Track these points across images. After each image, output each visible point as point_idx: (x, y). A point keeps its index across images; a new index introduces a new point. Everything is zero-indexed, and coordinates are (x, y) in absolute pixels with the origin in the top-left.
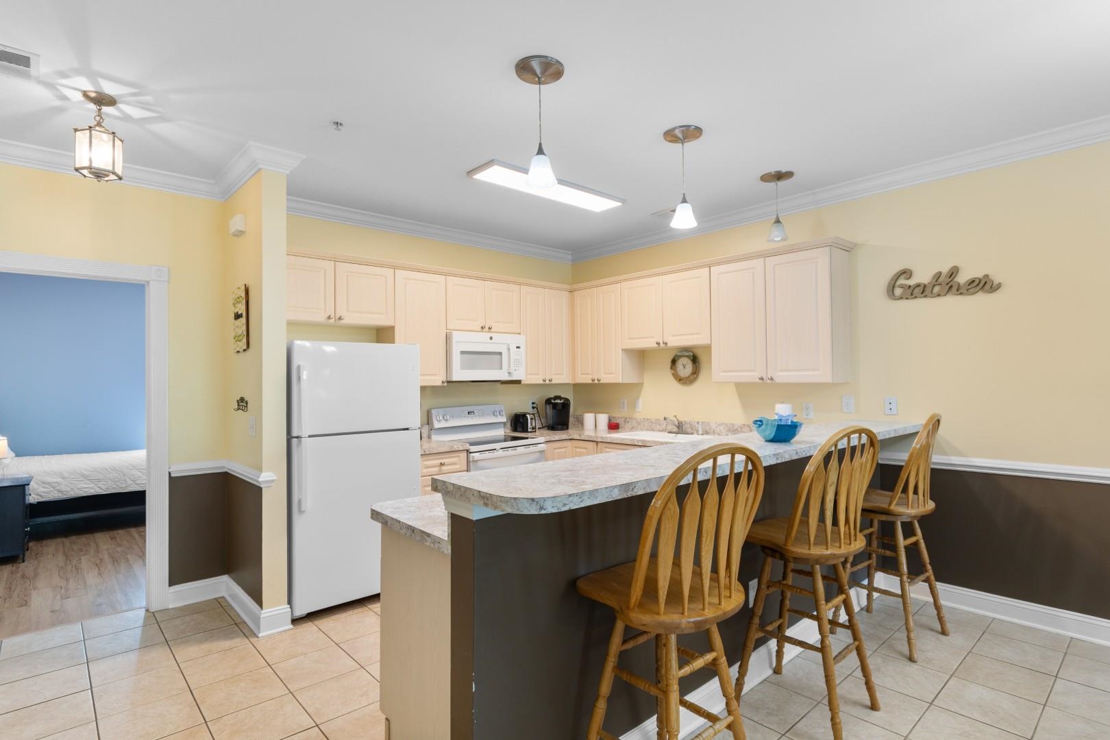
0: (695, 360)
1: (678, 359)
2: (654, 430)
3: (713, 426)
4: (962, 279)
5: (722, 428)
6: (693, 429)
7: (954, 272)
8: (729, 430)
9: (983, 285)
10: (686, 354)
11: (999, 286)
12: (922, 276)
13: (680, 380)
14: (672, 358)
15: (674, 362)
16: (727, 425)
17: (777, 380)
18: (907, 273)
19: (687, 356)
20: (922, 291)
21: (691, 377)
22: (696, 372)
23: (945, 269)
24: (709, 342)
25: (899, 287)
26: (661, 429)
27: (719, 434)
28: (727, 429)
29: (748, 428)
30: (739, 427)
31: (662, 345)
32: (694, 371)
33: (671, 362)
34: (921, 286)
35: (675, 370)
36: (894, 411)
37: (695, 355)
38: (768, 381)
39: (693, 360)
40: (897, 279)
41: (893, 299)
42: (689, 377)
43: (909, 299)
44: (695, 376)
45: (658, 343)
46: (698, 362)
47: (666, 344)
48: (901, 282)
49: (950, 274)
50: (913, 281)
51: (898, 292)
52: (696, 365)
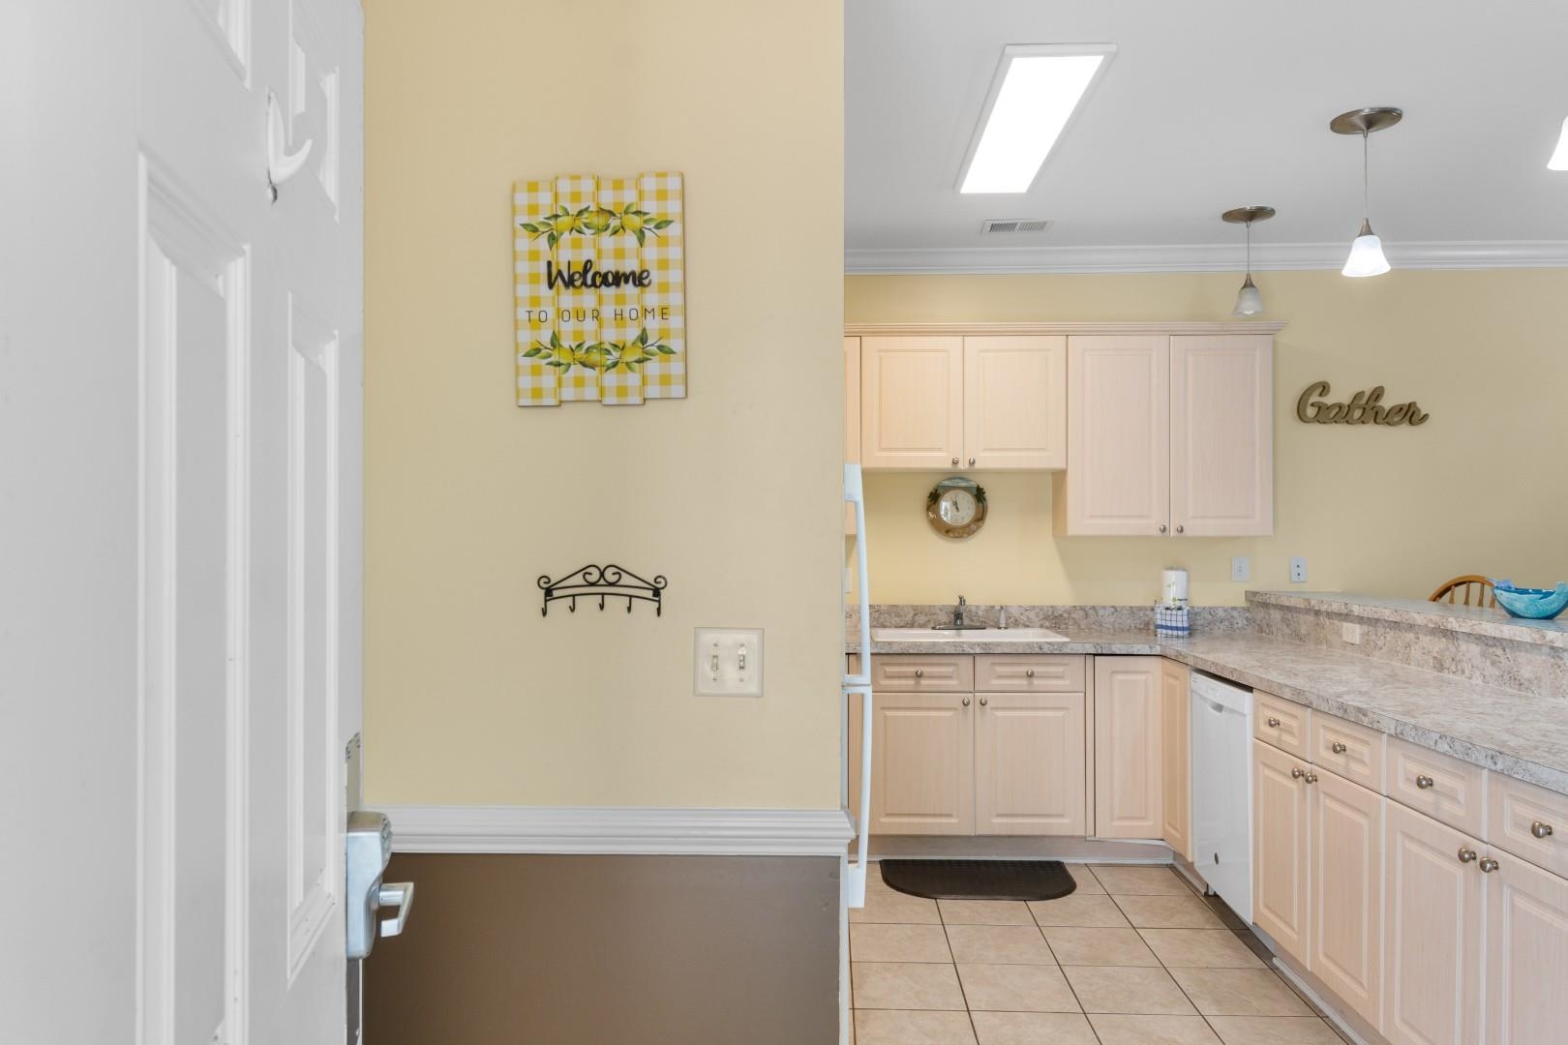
0: (979, 495)
1: (944, 493)
3: (1015, 612)
4: (1387, 403)
5: (1032, 615)
6: (972, 620)
7: (1378, 393)
8: (1046, 618)
9: (1410, 414)
10: (964, 484)
11: (1425, 417)
12: (1339, 395)
13: (947, 532)
14: (930, 489)
15: (934, 497)
16: (1041, 608)
17: (1190, 532)
18: (1324, 388)
19: (966, 489)
20: (1342, 414)
21: (973, 527)
22: (980, 518)
23: (1368, 388)
24: (1065, 467)
25: (1312, 405)
26: (902, 624)
27: (1027, 626)
28: (1041, 617)
29: (1081, 613)
30: (1065, 611)
31: (963, 466)
32: (980, 516)
33: (929, 497)
34: (1340, 407)
35: (937, 512)
36: (1302, 578)
37: (981, 487)
38: (1173, 533)
39: (976, 496)
40: (1310, 395)
41: (1304, 421)
42: (968, 526)
43: (1324, 423)
44: (980, 524)
45: (955, 463)
46: (985, 499)
47: (972, 463)
48: (1315, 398)
49: (1374, 397)
50: (1329, 400)
51: (1311, 412)
52: (981, 504)
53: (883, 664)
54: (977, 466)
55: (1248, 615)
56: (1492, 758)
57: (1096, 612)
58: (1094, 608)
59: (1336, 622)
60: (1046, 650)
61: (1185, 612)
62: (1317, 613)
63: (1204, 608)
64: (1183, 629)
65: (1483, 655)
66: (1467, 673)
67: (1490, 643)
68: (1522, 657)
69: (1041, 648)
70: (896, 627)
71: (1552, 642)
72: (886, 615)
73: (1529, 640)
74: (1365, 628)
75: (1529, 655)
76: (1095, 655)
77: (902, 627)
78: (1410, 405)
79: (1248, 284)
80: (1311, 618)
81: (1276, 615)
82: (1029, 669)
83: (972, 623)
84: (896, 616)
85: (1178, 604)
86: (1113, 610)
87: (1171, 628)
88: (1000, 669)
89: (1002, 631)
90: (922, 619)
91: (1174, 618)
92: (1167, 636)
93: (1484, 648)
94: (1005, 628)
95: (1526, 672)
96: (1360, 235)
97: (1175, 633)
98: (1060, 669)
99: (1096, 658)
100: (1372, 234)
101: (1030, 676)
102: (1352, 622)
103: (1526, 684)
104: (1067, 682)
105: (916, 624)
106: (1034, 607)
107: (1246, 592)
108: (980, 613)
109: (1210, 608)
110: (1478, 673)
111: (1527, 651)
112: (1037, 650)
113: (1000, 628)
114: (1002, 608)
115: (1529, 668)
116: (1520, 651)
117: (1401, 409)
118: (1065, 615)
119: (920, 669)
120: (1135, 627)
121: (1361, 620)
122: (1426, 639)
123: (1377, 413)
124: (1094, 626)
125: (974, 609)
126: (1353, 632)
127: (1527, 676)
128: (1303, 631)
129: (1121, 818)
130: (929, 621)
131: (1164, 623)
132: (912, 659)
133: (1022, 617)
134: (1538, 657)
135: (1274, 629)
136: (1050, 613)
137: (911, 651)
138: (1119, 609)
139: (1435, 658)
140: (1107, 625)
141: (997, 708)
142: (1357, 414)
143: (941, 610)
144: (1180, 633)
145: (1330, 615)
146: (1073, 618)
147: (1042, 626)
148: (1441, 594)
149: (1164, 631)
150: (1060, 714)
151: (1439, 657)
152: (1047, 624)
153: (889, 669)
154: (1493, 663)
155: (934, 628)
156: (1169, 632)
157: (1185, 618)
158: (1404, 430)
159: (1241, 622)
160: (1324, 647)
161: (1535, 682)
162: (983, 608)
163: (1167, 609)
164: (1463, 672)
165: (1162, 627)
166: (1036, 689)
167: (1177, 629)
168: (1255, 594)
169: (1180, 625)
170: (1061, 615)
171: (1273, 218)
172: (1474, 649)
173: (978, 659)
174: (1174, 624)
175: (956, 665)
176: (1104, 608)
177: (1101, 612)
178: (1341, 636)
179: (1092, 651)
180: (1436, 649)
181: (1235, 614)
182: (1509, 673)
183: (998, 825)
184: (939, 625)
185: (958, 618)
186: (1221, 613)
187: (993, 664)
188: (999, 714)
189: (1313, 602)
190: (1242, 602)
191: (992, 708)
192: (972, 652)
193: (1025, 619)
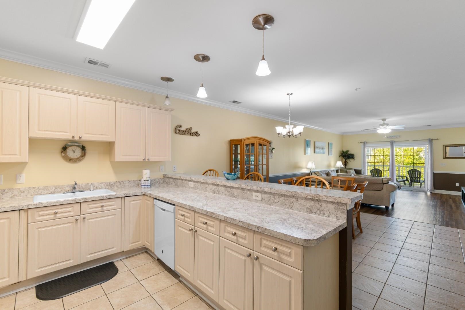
0: (83, 148)
1: (69, 147)
2: (42, 194)
3: (96, 185)
4: (193, 131)
5: (102, 185)
6: (80, 189)
7: (191, 129)
8: (107, 185)
9: (196, 134)
10: (77, 144)
11: (199, 135)
12: (183, 128)
13: (70, 160)
14: (63, 146)
15: (65, 148)
16: (105, 183)
17: (151, 160)
18: (180, 126)
19: (78, 146)
20: (184, 133)
22: (83, 156)
23: (189, 127)
24: (114, 141)
25: (178, 130)
26: (49, 193)
27: (100, 189)
28: (105, 185)
29: (119, 183)
30: (113, 183)
31: (77, 138)
32: (83, 155)
33: (62, 148)
34: (184, 131)
35: (66, 153)
36: (176, 170)
37: (84, 145)
38: (146, 160)
39: (82, 148)
40: (178, 127)
41: (176, 134)
42: (79, 158)
43: (181, 134)
44: (83, 157)
45: (73, 137)
46: (85, 150)
47: (80, 138)
48: (178, 128)
49: (190, 129)
50: (182, 129)
51: (178, 131)
52: (84, 151)
53: (38, 211)
54: (82, 139)
55: (164, 180)
56: (257, 228)
57: (123, 183)
58: (123, 181)
59: (187, 182)
60: (108, 198)
61: (149, 181)
62: (182, 180)
63: (153, 179)
64: (149, 186)
65: (225, 190)
66: (221, 194)
67: (227, 187)
68: (235, 190)
69: (106, 197)
70: (47, 194)
71: (243, 187)
72: (42, 190)
73: (237, 187)
74: (195, 183)
75: (236, 190)
76: (124, 197)
77: (49, 194)
78: (197, 132)
79: (167, 97)
80: (181, 181)
81: (171, 180)
82: (102, 204)
83: (80, 190)
84: (47, 190)
85: (148, 179)
86: (128, 181)
87: (146, 186)
88: (91, 206)
89: (92, 191)
90: (59, 190)
91: (146, 183)
92: (144, 188)
93: (225, 188)
94: (93, 190)
95: (236, 194)
96: (201, 87)
97: (147, 187)
98: (113, 203)
99: (125, 198)
100: (203, 87)
101: (102, 206)
102: (191, 182)
103: (236, 196)
104: (115, 206)
105: (56, 192)
106: (103, 183)
107: (163, 174)
108: (83, 186)
109: (155, 179)
110: (224, 194)
111: (236, 189)
112: (105, 198)
113: (91, 190)
114: (91, 184)
115: (236, 193)
116: (234, 189)
117: (195, 133)
118: (114, 184)
119: (56, 211)
120: (135, 186)
121: (194, 181)
122: (211, 186)
123: (191, 133)
124: (123, 187)
125: (80, 185)
126: (192, 184)
127: (236, 195)
128: (179, 184)
129: (132, 243)
130: (62, 191)
131: (144, 185)
132: (53, 208)
133: (99, 186)
134: (239, 190)
135: (171, 183)
136: (108, 184)
137: (52, 205)
138: (130, 181)
139: (213, 190)
140: (127, 186)
141: (90, 219)
142: (187, 133)
143: (67, 186)
144: (148, 187)
145: (186, 180)
146: (116, 185)
147: (106, 188)
148: (205, 173)
149: (144, 187)
150: (113, 216)
151: (214, 190)
152: (108, 187)
153: (40, 213)
154: (227, 192)
155: (64, 193)
156: (145, 187)
157: (150, 183)
158: (195, 137)
159: (162, 182)
160: (184, 188)
161: (238, 196)
162: (84, 184)
163: (145, 181)
164: (220, 194)
165: (143, 186)
166: (104, 210)
167: (147, 186)
168: (166, 175)
169: (148, 185)
170: (112, 184)
171: (173, 82)
172: (223, 188)
173: (82, 204)
174: (146, 185)
175: (73, 207)
176: (126, 181)
177: (125, 183)
178: (189, 185)
179: (124, 196)
180: (213, 188)
181: (161, 180)
182: (231, 194)
183: (90, 257)
184: (66, 191)
185: (74, 189)
186: (157, 180)
187: (88, 204)
188: (90, 221)
189: (182, 177)
190: (162, 177)
191: (88, 219)
192: (79, 202)
193: (100, 186)
